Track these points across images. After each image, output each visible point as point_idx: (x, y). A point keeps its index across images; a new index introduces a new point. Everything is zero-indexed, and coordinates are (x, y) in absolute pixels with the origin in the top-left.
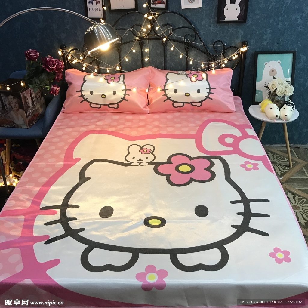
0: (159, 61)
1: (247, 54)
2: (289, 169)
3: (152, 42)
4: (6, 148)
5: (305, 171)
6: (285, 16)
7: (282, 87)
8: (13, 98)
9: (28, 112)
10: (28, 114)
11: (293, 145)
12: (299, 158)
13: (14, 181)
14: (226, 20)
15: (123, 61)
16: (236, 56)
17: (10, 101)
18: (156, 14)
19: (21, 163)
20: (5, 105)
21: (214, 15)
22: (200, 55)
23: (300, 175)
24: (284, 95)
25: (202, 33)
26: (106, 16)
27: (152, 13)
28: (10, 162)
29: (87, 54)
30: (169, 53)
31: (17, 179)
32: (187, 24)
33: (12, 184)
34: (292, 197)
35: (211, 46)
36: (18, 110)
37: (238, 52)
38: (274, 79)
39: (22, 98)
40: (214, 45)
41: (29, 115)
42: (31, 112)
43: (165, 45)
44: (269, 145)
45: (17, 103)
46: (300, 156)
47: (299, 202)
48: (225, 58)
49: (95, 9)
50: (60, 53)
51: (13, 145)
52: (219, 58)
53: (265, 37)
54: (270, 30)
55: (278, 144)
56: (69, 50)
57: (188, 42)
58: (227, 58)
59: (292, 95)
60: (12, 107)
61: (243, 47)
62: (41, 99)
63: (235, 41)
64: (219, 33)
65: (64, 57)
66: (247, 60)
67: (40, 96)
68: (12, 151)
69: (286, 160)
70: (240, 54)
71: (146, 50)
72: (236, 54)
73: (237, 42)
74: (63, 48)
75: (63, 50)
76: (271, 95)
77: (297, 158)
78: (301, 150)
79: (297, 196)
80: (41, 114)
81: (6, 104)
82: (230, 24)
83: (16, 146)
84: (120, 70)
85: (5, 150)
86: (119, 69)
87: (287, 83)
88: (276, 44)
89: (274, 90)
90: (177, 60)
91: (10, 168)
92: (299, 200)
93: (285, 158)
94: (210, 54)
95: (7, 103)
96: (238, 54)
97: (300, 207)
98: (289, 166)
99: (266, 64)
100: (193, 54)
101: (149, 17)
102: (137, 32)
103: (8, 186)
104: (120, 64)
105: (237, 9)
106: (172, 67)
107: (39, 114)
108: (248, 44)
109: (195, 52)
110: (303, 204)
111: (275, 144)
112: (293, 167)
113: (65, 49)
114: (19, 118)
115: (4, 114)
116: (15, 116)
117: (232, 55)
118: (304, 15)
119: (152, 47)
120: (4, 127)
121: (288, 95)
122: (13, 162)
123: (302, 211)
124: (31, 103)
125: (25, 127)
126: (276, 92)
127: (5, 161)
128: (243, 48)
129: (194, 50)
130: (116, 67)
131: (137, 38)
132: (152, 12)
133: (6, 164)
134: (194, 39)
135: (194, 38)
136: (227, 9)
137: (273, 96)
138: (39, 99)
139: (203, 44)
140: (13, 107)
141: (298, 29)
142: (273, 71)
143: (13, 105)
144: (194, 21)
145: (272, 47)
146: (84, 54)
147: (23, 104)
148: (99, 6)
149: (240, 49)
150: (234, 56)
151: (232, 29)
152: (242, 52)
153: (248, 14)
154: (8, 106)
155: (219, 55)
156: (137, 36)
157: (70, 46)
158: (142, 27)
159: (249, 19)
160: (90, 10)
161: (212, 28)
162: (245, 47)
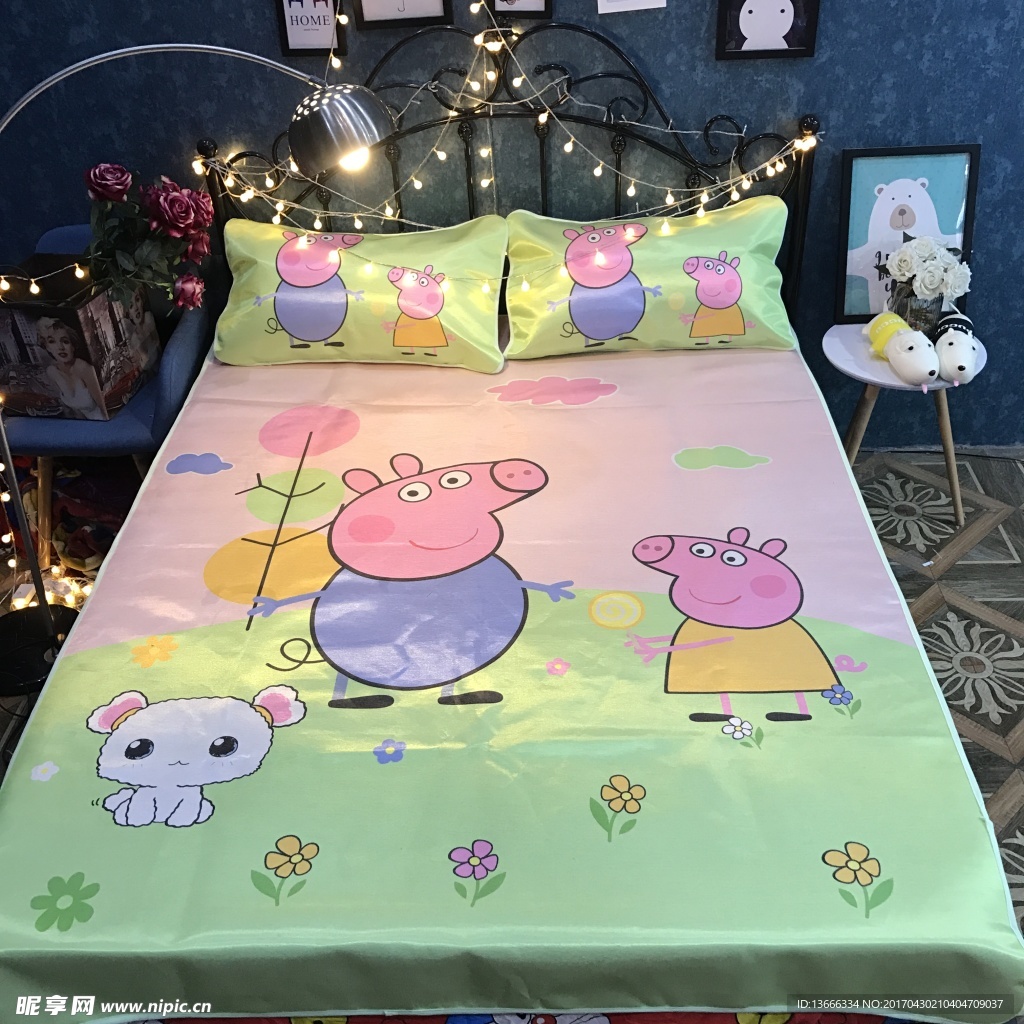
0: (526, 187)
1: (816, 157)
2: (952, 532)
3: (501, 125)
4: (37, 484)
5: (1005, 536)
6: (945, 31)
7: (931, 269)
8: (55, 326)
9: (105, 369)
10: (103, 374)
11: (968, 447)
12: (987, 493)
13: (67, 590)
14: (746, 47)
15: (409, 189)
16: (781, 167)
17: (45, 335)
18: (512, 34)
19: (88, 529)
20: (28, 349)
21: (706, 32)
22: (663, 165)
23: (989, 551)
24: (937, 295)
25: (667, 92)
26: (349, 44)
27: (498, 29)
28: (53, 528)
29: (287, 170)
30: (559, 159)
31: (77, 581)
32: (618, 65)
33: (63, 600)
34: (962, 628)
35: (697, 134)
36: (71, 363)
37: (788, 153)
38: (904, 241)
39: (83, 325)
40: (706, 130)
41: (108, 379)
42: (114, 367)
43: (544, 134)
44: (891, 449)
45: (66, 342)
46: (990, 487)
47: (982, 645)
48: (743, 172)
49: (310, 19)
50: (198, 167)
51: (60, 473)
52: (725, 171)
53: (876, 100)
54: (895, 77)
55: (921, 444)
56: (226, 156)
57: (619, 124)
58: (750, 174)
59: (966, 294)
60: (50, 353)
61: (801, 136)
62: (143, 322)
63: (776, 115)
64: (724, 90)
65: (213, 181)
66: (816, 177)
67: (141, 311)
68: (58, 492)
69: (944, 500)
70: (794, 158)
71: (485, 152)
72: (780, 161)
73: (784, 119)
74: (207, 152)
75: (207, 156)
76: (895, 293)
77: (982, 491)
78: (993, 464)
79: (978, 626)
80: (144, 371)
81: (31, 345)
82: (759, 62)
83: (69, 476)
84: (396, 218)
85: (33, 491)
86: (394, 215)
87: (950, 255)
88: (913, 122)
89: (904, 279)
90: (587, 182)
91: (52, 545)
92: (984, 637)
93: (943, 495)
94: (693, 162)
95: (34, 340)
96: (788, 159)
97: (987, 662)
98: (954, 524)
99: (880, 190)
100: (639, 161)
101: (491, 43)
102: (451, 92)
103: (51, 606)
104: (398, 198)
105: (783, 11)
106: (568, 203)
107: (138, 371)
108: (818, 124)
109: (646, 152)
110: (996, 652)
111: (910, 445)
112: (966, 526)
113: (214, 156)
114: (77, 390)
115: (28, 376)
116: (62, 384)
117: (767, 164)
118: (1007, 27)
119: (503, 141)
120: (27, 415)
121: (952, 296)
122: (62, 527)
123: (993, 676)
124: (114, 338)
125: (98, 416)
126: (911, 285)
127: (37, 524)
128: (801, 138)
129: (643, 150)
130: (383, 209)
131: (453, 114)
132: (500, 27)
133: (40, 536)
134: (639, 113)
135: (641, 108)
136: (750, 12)
137: (903, 298)
138: (137, 321)
139: (671, 129)
140: (55, 354)
141: (988, 72)
142: (902, 212)
143: (54, 348)
144: (641, 55)
145: (899, 134)
146: (277, 170)
147: (86, 345)
148: (325, 10)
149: (793, 144)
150: (774, 165)
151: (765, 78)
152: (799, 154)
153: (821, 26)
154: (37, 349)
155: (723, 164)
156: (451, 108)
157: (231, 142)
158: (468, 76)
159: (824, 43)
160: (295, 23)
161: (700, 75)
162: (810, 135)
